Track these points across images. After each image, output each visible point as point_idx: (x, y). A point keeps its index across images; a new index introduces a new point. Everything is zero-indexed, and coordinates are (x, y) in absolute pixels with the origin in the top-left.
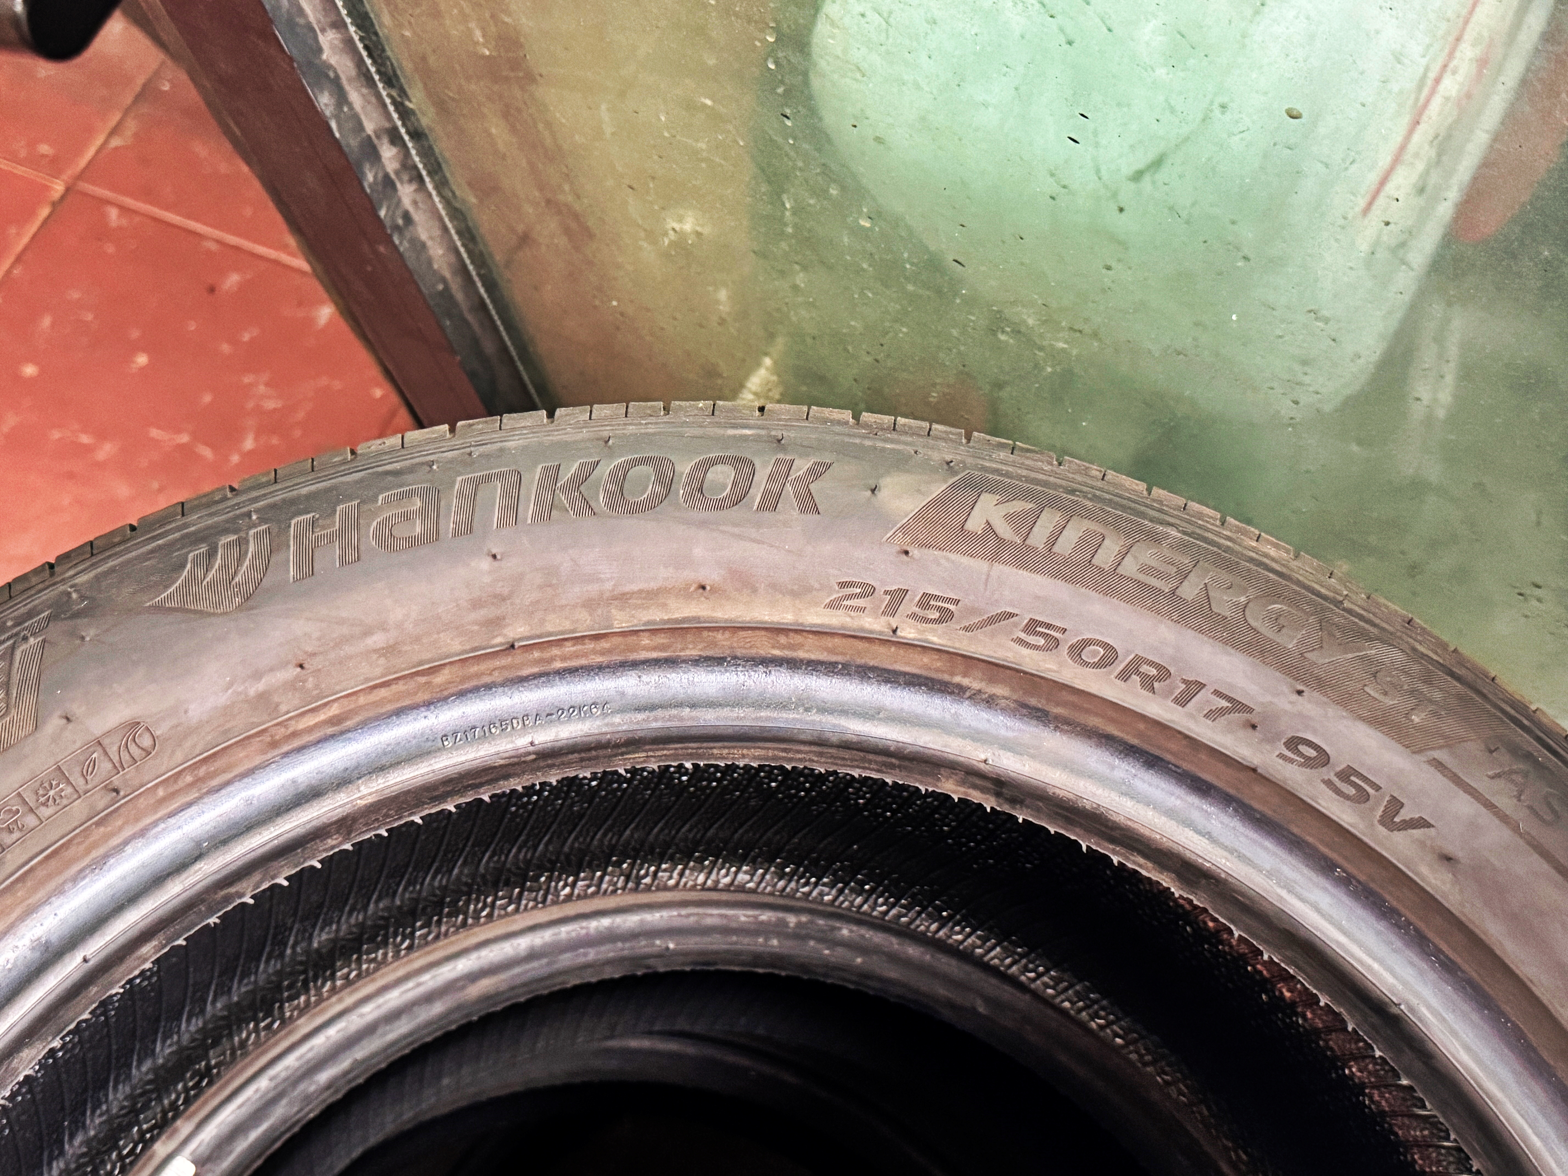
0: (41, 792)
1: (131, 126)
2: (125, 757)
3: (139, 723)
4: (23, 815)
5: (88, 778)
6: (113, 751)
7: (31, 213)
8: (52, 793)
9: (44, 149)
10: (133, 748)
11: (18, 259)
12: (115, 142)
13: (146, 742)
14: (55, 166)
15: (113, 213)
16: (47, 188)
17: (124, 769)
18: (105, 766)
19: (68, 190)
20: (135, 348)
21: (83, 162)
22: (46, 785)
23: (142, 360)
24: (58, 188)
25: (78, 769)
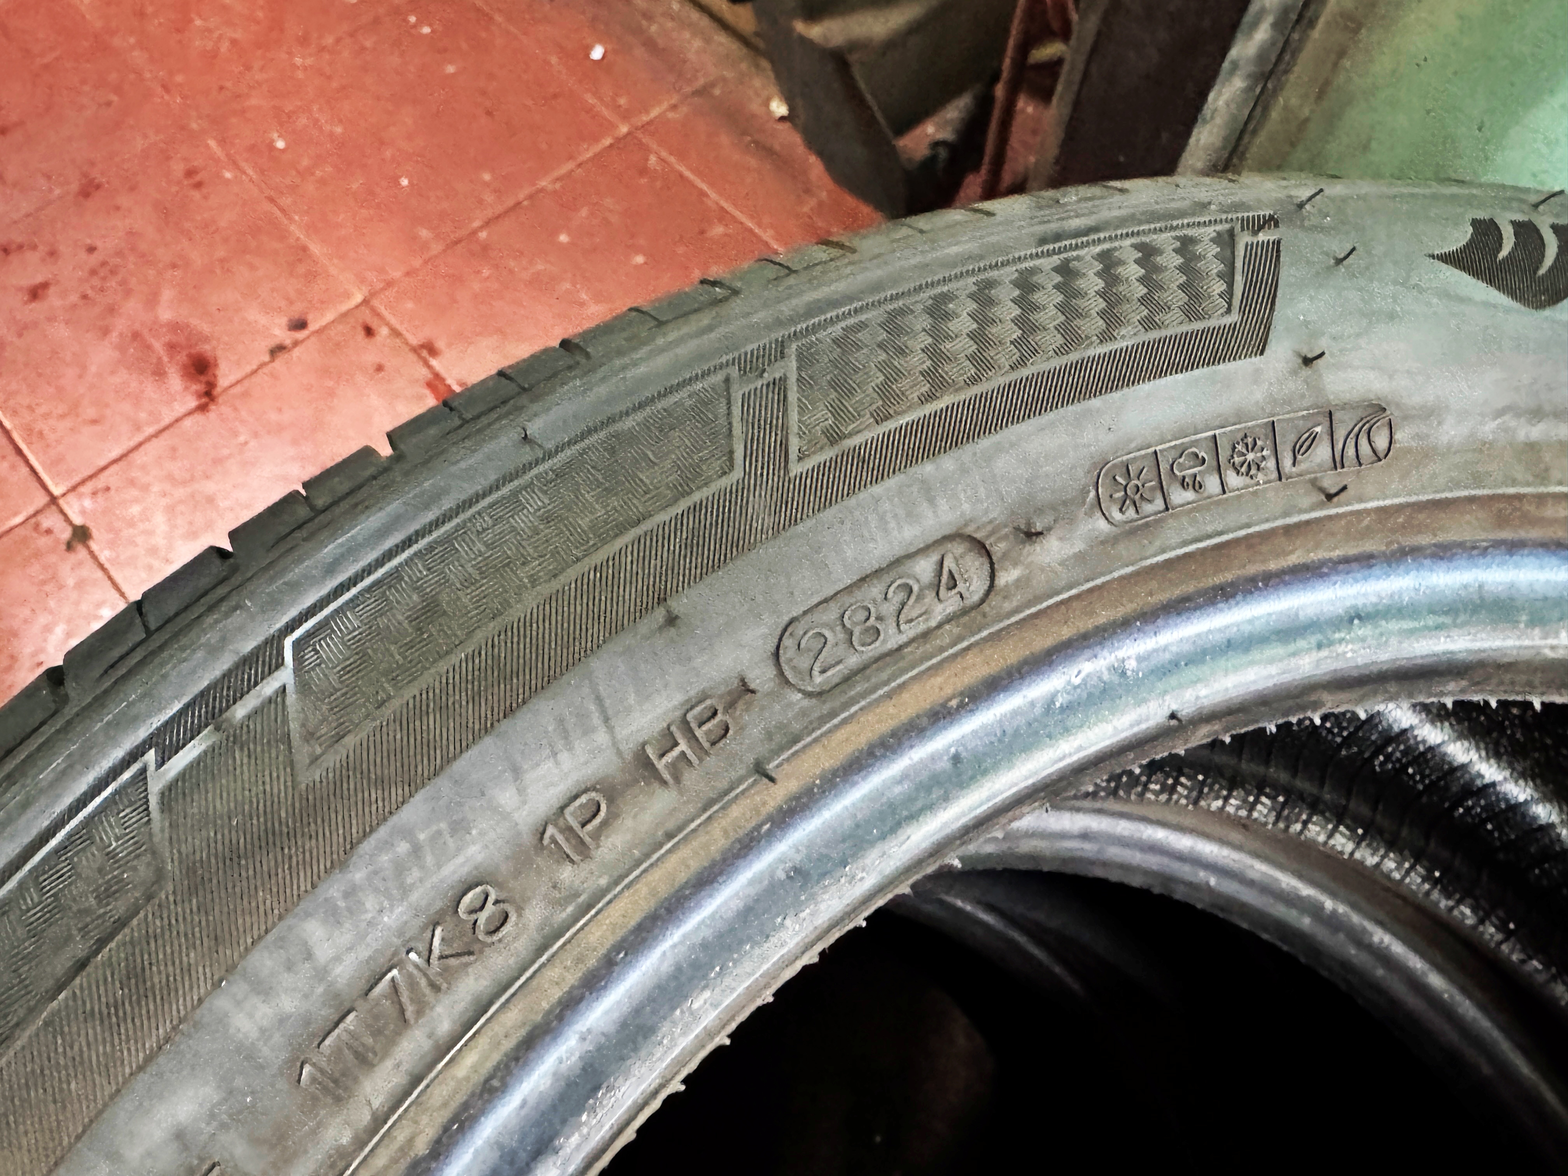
0: (1239, 447)
1: (684, 109)
2: (1350, 451)
3: (1384, 410)
4: (1208, 471)
5: (1299, 457)
6: (1340, 434)
7: (596, 139)
8: (1250, 456)
9: (622, 101)
10: (1363, 441)
11: (579, 165)
12: (671, 115)
13: (1381, 442)
14: (626, 116)
15: (653, 159)
16: (613, 126)
17: (1343, 467)
18: (1322, 453)
19: (629, 133)
20: (638, 250)
21: (645, 118)
22: (1250, 440)
23: (640, 259)
24: (624, 129)
25: (1293, 437)
